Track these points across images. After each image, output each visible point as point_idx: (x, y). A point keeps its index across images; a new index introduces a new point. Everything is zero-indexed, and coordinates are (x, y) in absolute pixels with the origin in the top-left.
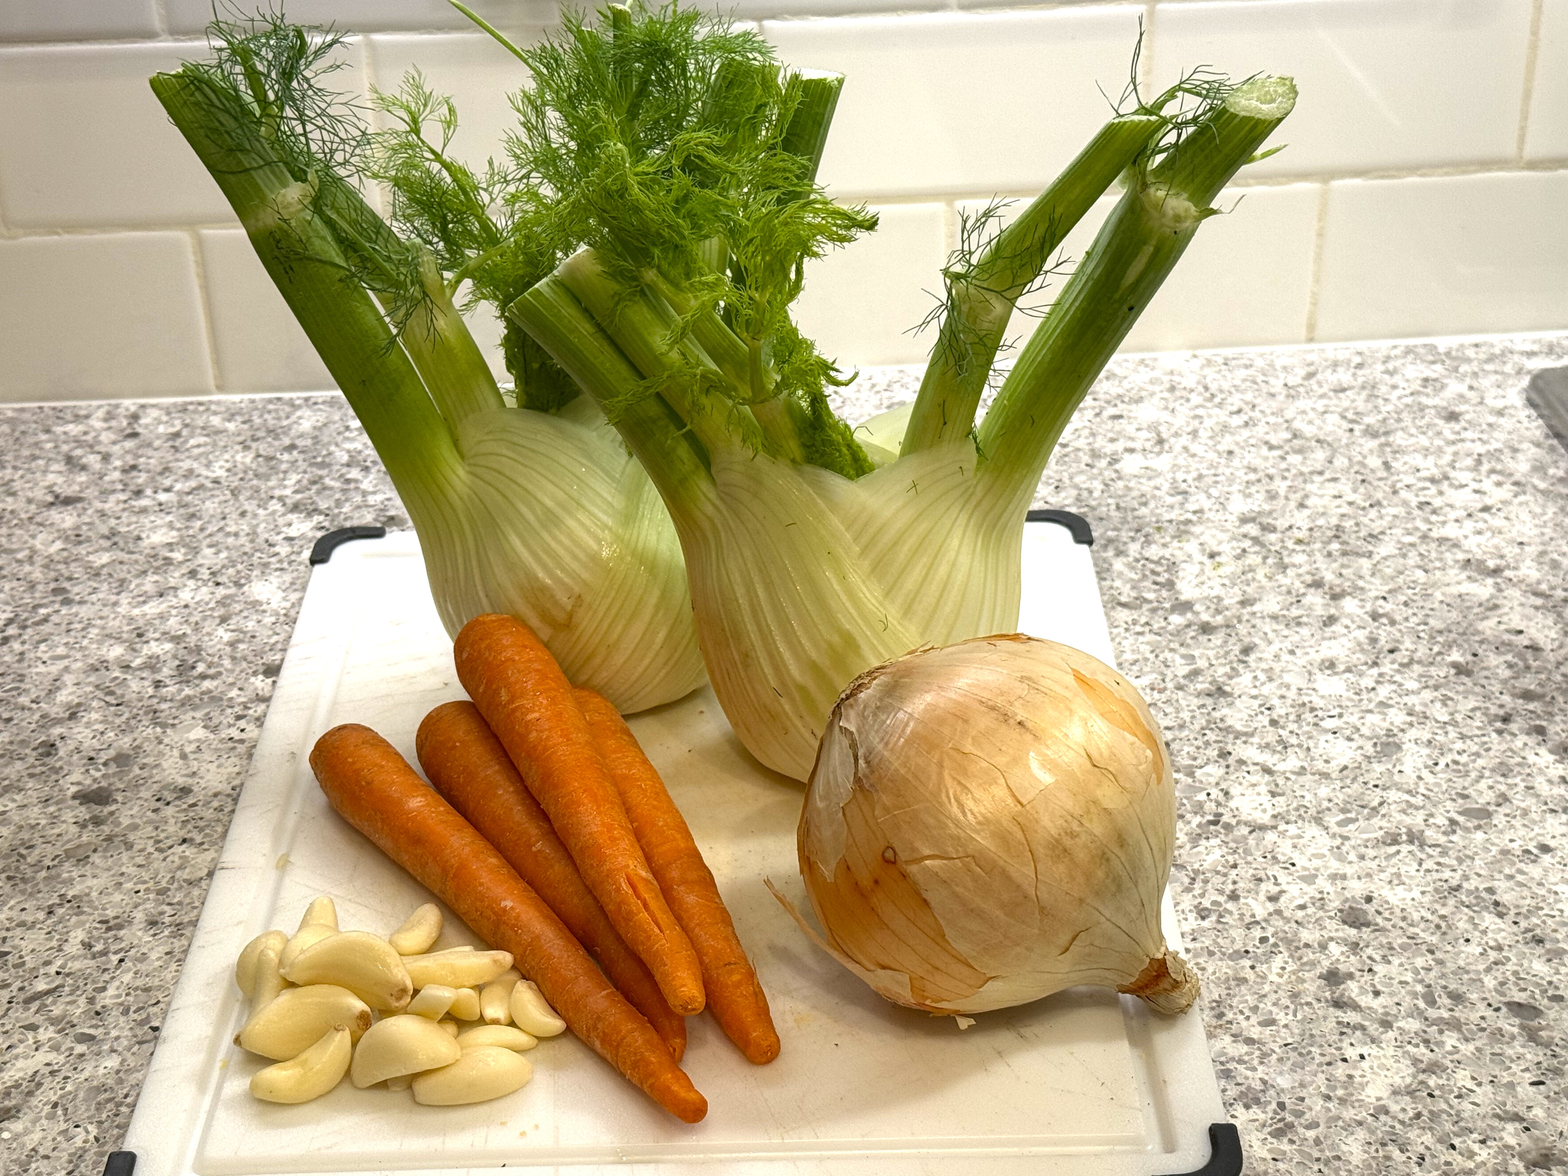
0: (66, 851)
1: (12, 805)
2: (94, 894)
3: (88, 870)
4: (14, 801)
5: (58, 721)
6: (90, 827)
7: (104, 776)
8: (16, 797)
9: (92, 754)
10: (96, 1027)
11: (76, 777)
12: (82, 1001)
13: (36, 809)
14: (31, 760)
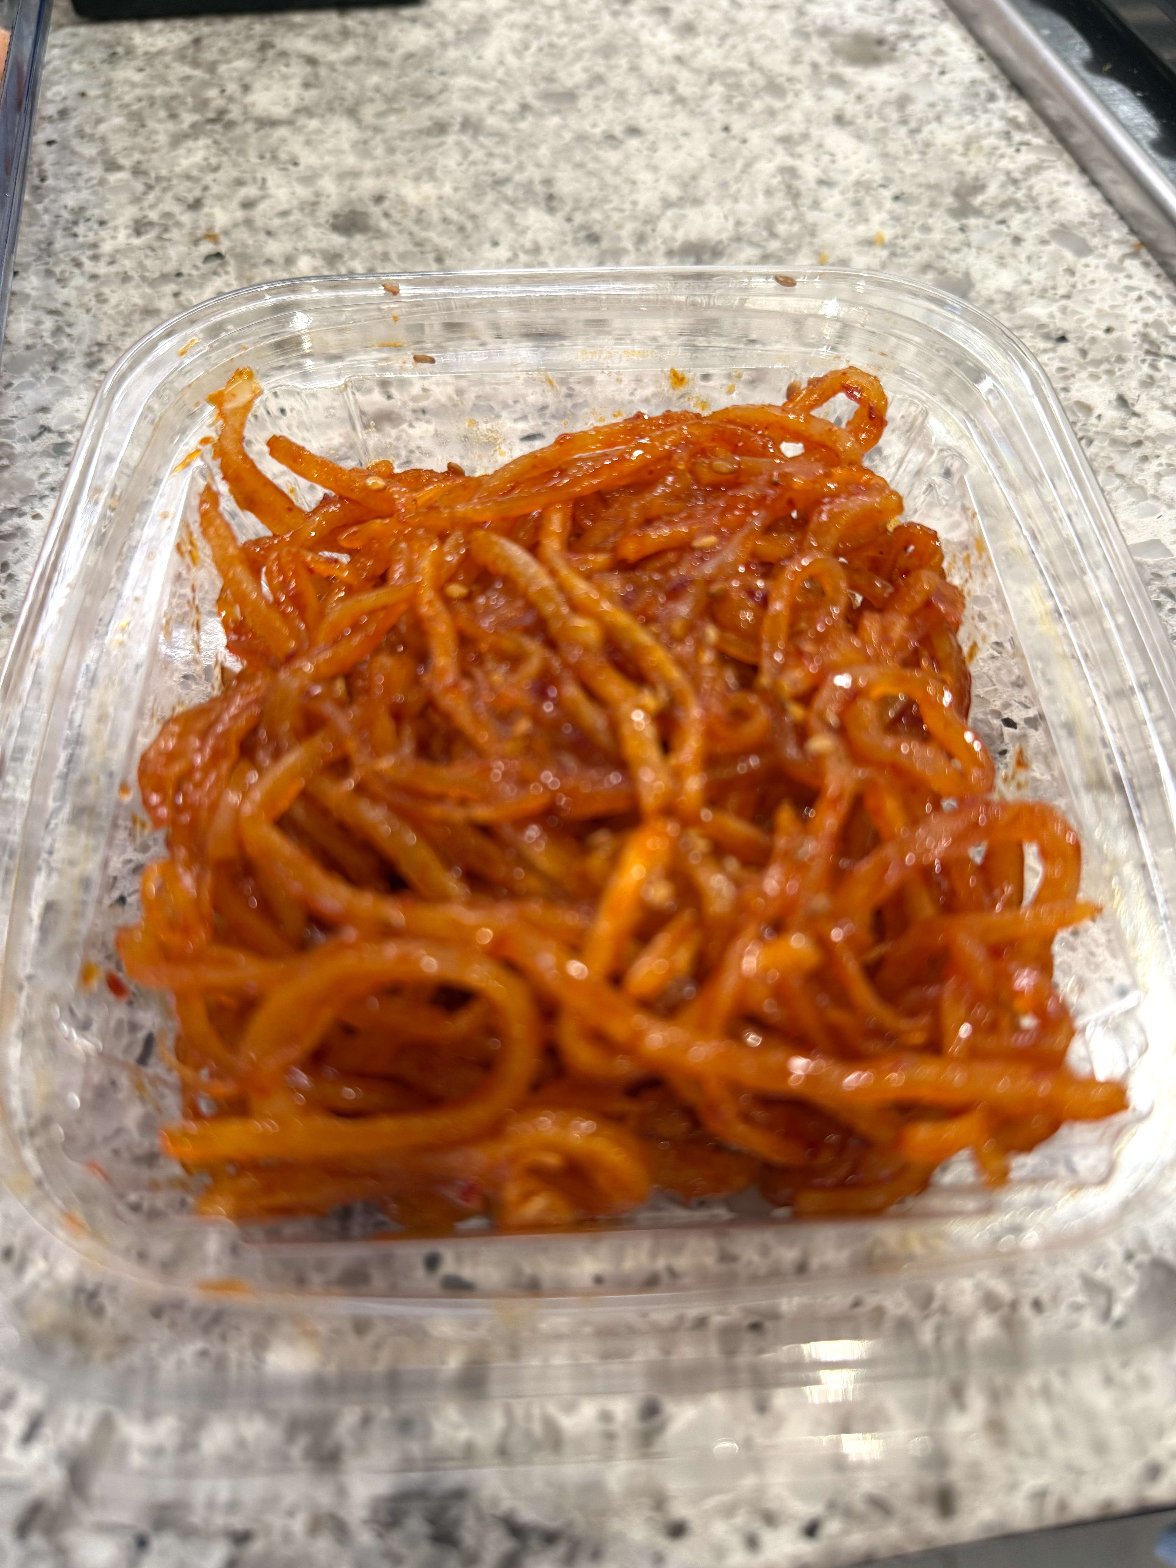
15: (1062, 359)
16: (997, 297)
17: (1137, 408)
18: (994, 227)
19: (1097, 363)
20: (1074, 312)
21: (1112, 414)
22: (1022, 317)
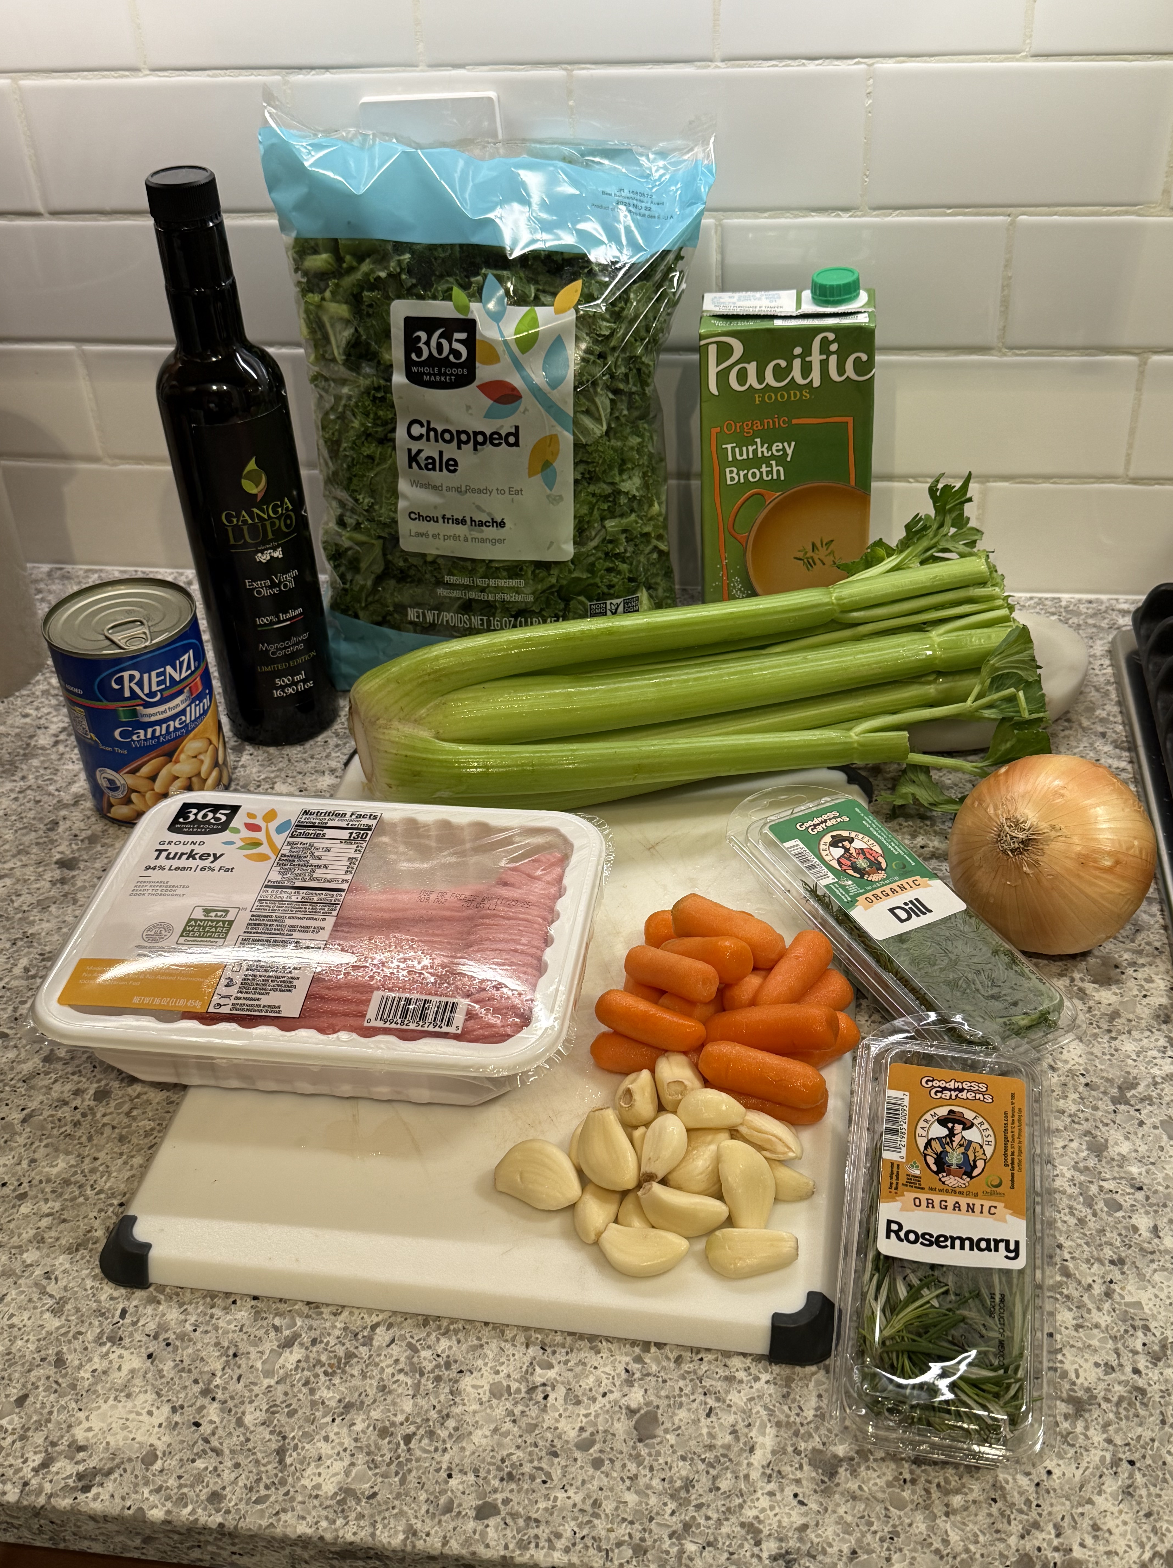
0: (38, 901)
1: (19, 864)
2: (43, 934)
3: (45, 916)
4: (21, 861)
5: (66, 806)
6: (58, 885)
7: (79, 850)
8: (24, 859)
9: (77, 832)
10: (11, 1028)
11: (60, 849)
12: (11, 1008)
13: (32, 869)
14: (41, 833)
15: (1135, 1200)
16: (1116, 1157)
17: (1161, 1234)
18: (1133, 1113)
19: (1151, 1205)
20: (1154, 1173)
21: (1146, 1234)
22: (1125, 1172)
